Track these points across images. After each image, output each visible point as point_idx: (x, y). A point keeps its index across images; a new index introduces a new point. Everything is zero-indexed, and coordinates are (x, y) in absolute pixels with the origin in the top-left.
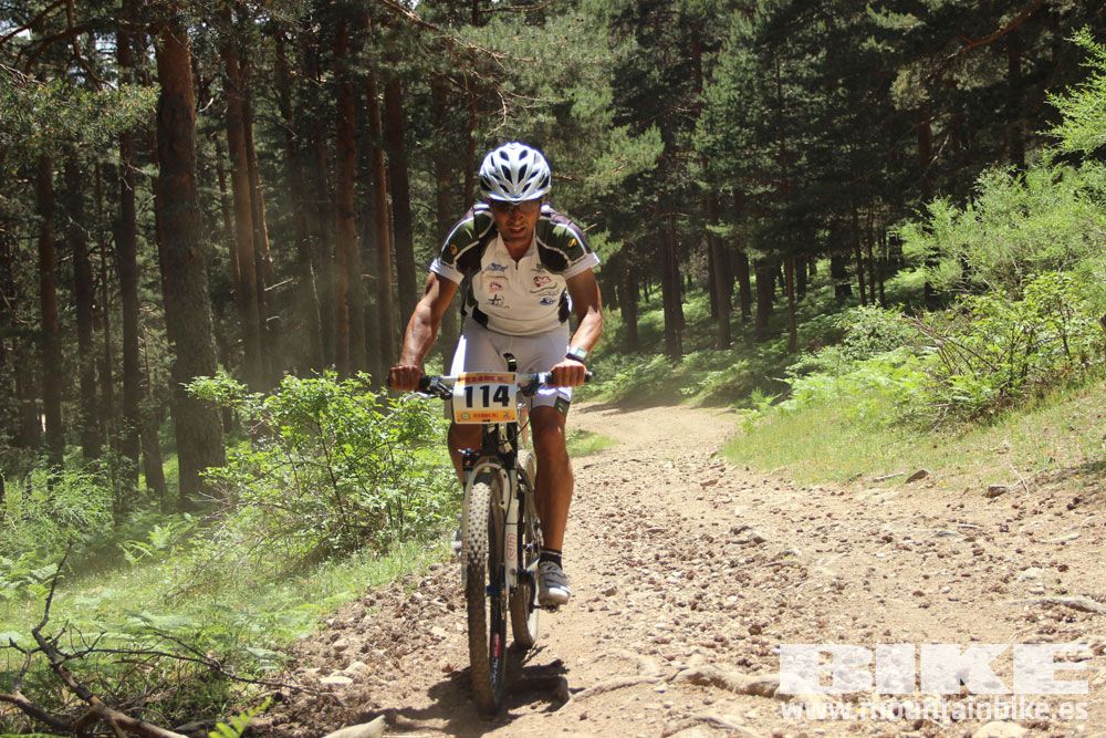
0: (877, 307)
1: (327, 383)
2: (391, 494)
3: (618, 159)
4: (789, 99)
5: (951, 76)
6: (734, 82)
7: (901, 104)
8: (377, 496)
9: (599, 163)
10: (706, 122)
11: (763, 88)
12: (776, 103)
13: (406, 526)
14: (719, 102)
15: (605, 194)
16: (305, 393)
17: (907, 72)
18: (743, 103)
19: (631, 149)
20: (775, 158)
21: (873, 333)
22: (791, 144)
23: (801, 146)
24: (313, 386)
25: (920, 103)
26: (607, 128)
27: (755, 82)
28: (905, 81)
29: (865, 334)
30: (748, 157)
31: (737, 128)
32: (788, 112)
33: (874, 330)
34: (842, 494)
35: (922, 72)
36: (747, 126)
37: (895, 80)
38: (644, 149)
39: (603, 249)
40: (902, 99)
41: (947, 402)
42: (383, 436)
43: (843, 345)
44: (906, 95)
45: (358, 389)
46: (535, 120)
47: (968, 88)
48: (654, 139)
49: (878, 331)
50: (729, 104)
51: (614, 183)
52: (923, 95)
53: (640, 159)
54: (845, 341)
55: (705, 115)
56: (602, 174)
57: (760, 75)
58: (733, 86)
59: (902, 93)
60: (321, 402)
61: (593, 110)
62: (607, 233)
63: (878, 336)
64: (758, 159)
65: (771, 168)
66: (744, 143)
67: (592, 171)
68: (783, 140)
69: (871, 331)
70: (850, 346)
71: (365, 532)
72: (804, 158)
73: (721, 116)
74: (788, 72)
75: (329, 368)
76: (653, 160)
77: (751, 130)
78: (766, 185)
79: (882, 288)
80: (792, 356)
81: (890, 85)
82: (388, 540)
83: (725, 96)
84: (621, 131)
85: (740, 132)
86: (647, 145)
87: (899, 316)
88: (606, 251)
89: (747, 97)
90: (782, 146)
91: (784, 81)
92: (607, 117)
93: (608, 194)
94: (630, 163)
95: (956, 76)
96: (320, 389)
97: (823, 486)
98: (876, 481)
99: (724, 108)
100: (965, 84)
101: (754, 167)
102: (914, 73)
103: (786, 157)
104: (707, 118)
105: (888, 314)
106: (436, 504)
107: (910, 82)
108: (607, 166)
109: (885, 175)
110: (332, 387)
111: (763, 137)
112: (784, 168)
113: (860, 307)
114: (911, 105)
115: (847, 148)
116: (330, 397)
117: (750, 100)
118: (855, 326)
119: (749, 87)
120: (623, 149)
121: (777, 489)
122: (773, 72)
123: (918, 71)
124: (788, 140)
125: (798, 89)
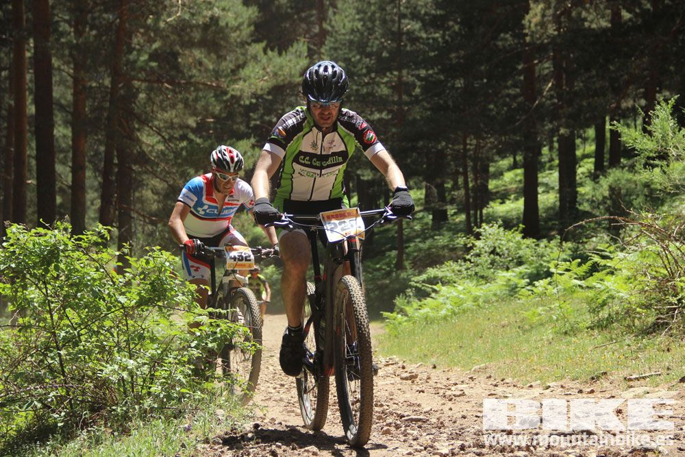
0: (499, 227)
1: (58, 235)
2: (131, 364)
3: (264, 69)
4: (409, 33)
5: (580, 14)
6: (358, 14)
7: (532, 36)
8: (116, 367)
9: (243, 73)
10: (331, 48)
11: (384, 22)
12: (397, 36)
13: (148, 402)
14: (343, 31)
15: (247, 102)
16: (34, 245)
17: (541, 6)
18: (366, 34)
19: (278, 60)
20: (393, 88)
21: (493, 252)
22: (407, 76)
23: (418, 77)
24: (42, 239)
25: (548, 37)
26: (243, 44)
27: (377, 15)
28: (539, 15)
29: (486, 252)
30: (367, 84)
31: (358, 57)
32: (405, 45)
33: (495, 248)
34: (592, 392)
35: (555, 7)
36: (369, 55)
37: (528, 13)
38: (289, 61)
39: (249, 154)
40: (533, 32)
41: (671, 304)
42: (122, 299)
43: (465, 260)
44: (539, 27)
45: (96, 244)
46: (210, 13)
47: (594, 26)
48: (301, 52)
49: (498, 250)
50: (351, 34)
51: (259, 92)
52: (552, 30)
53: (286, 70)
54: (468, 257)
55: (329, 43)
56: (247, 84)
57: (382, 9)
58: (357, 17)
59: (536, 25)
60: (51, 256)
61: (240, 20)
62: (253, 140)
63: (498, 254)
64: (376, 87)
65: (388, 96)
66: (364, 71)
67: (235, 81)
68: (400, 72)
69: (492, 249)
70: (471, 262)
71: (96, 407)
72: (418, 90)
73: (345, 44)
74: (407, 8)
75: (61, 219)
76: (298, 74)
77: (371, 60)
78: (380, 112)
79: (481, 213)
80: (399, 272)
81: (523, 18)
82: (126, 417)
83: (349, 25)
84: (257, 48)
85: (360, 61)
86: (293, 57)
87: (519, 237)
88: (252, 155)
89: (369, 29)
90: (400, 77)
91: (403, 16)
92: (246, 31)
93: (251, 103)
94: (275, 74)
95: (584, 14)
96: (53, 241)
97: (562, 383)
98: (630, 380)
99: (347, 37)
100: (592, 22)
101: (371, 94)
102: (549, 8)
103: (400, 87)
104: (332, 45)
105: (509, 234)
106: (180, 377)
107: (543, 16)
108: (252, 75)
109: (493, 110)
110: (65, 239)
111: (382, 67)
112: (400, 98)
113: (484, 225)
114: (540, 38)
115: (459, 83)
116: (63, 251)
117: (371, 31)
118: (479, 243)
119: (372, 20)
120: (270, 59)
121: (496, 386)
122: (395, 7)
123: (553, 5)
124: (405, 72)
125: (416, 26)
